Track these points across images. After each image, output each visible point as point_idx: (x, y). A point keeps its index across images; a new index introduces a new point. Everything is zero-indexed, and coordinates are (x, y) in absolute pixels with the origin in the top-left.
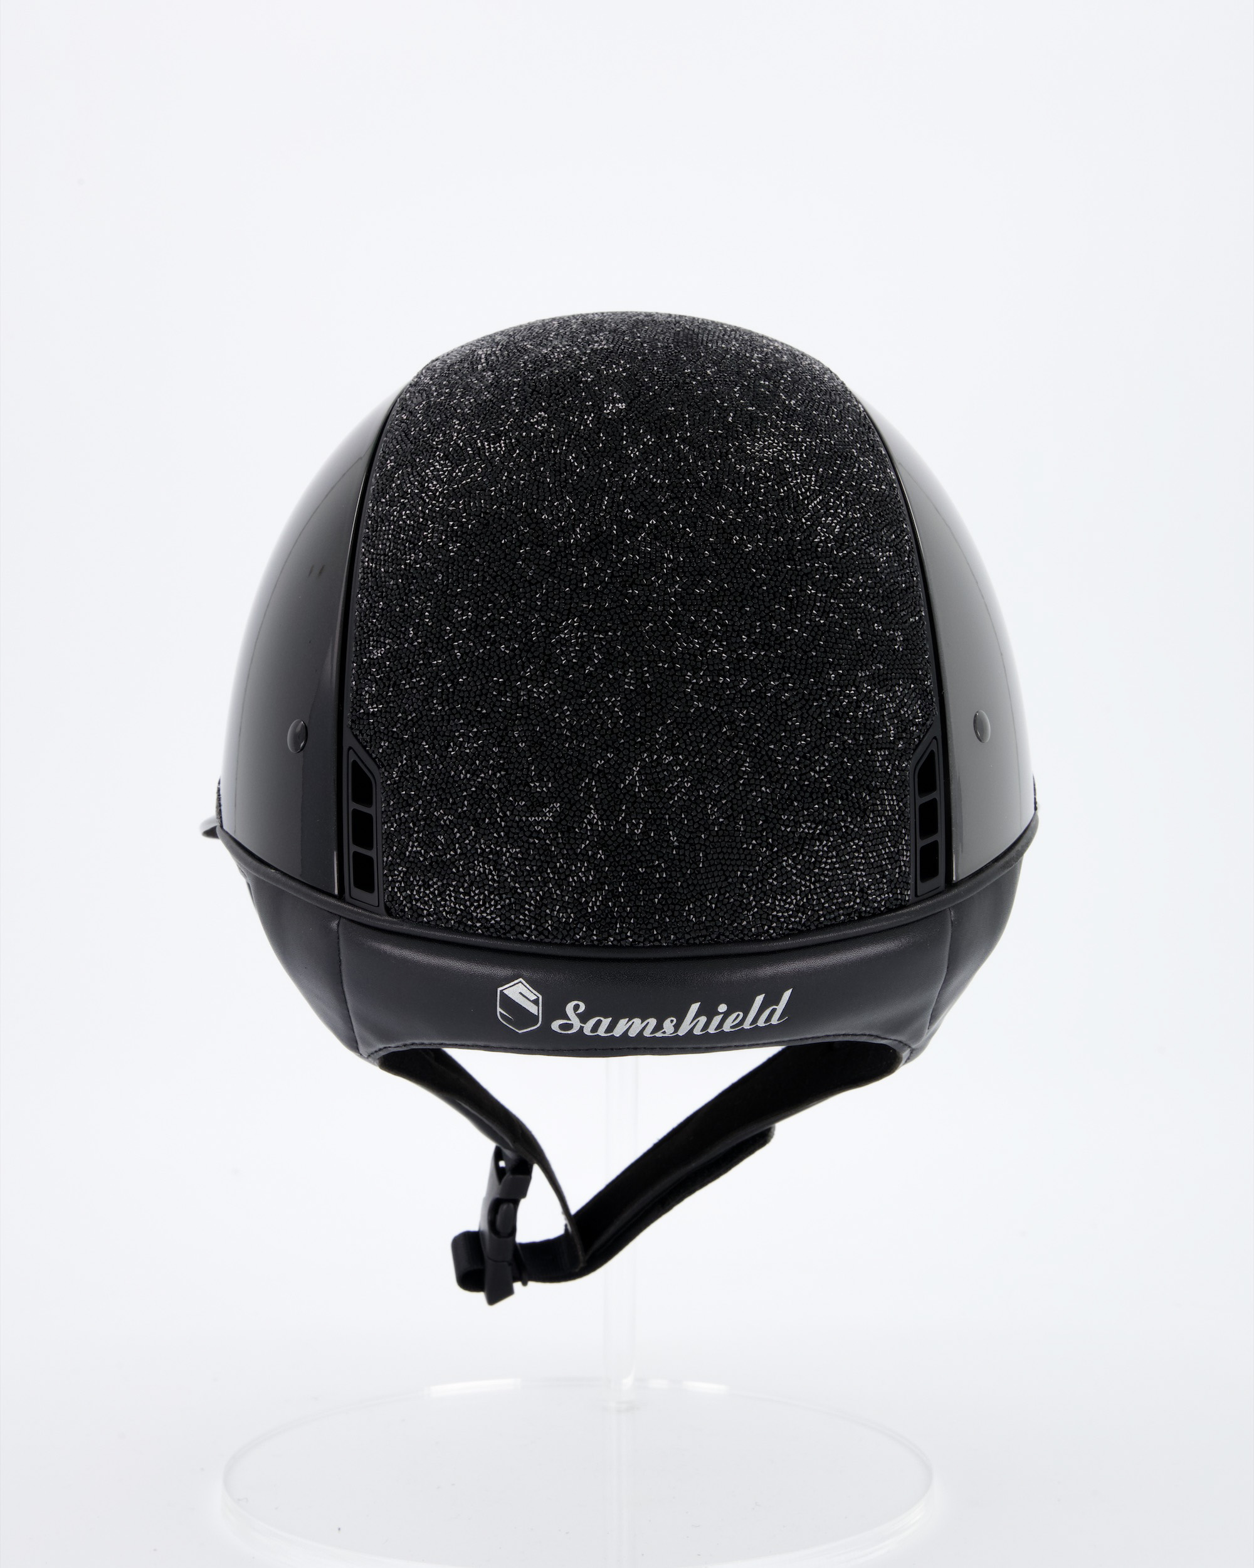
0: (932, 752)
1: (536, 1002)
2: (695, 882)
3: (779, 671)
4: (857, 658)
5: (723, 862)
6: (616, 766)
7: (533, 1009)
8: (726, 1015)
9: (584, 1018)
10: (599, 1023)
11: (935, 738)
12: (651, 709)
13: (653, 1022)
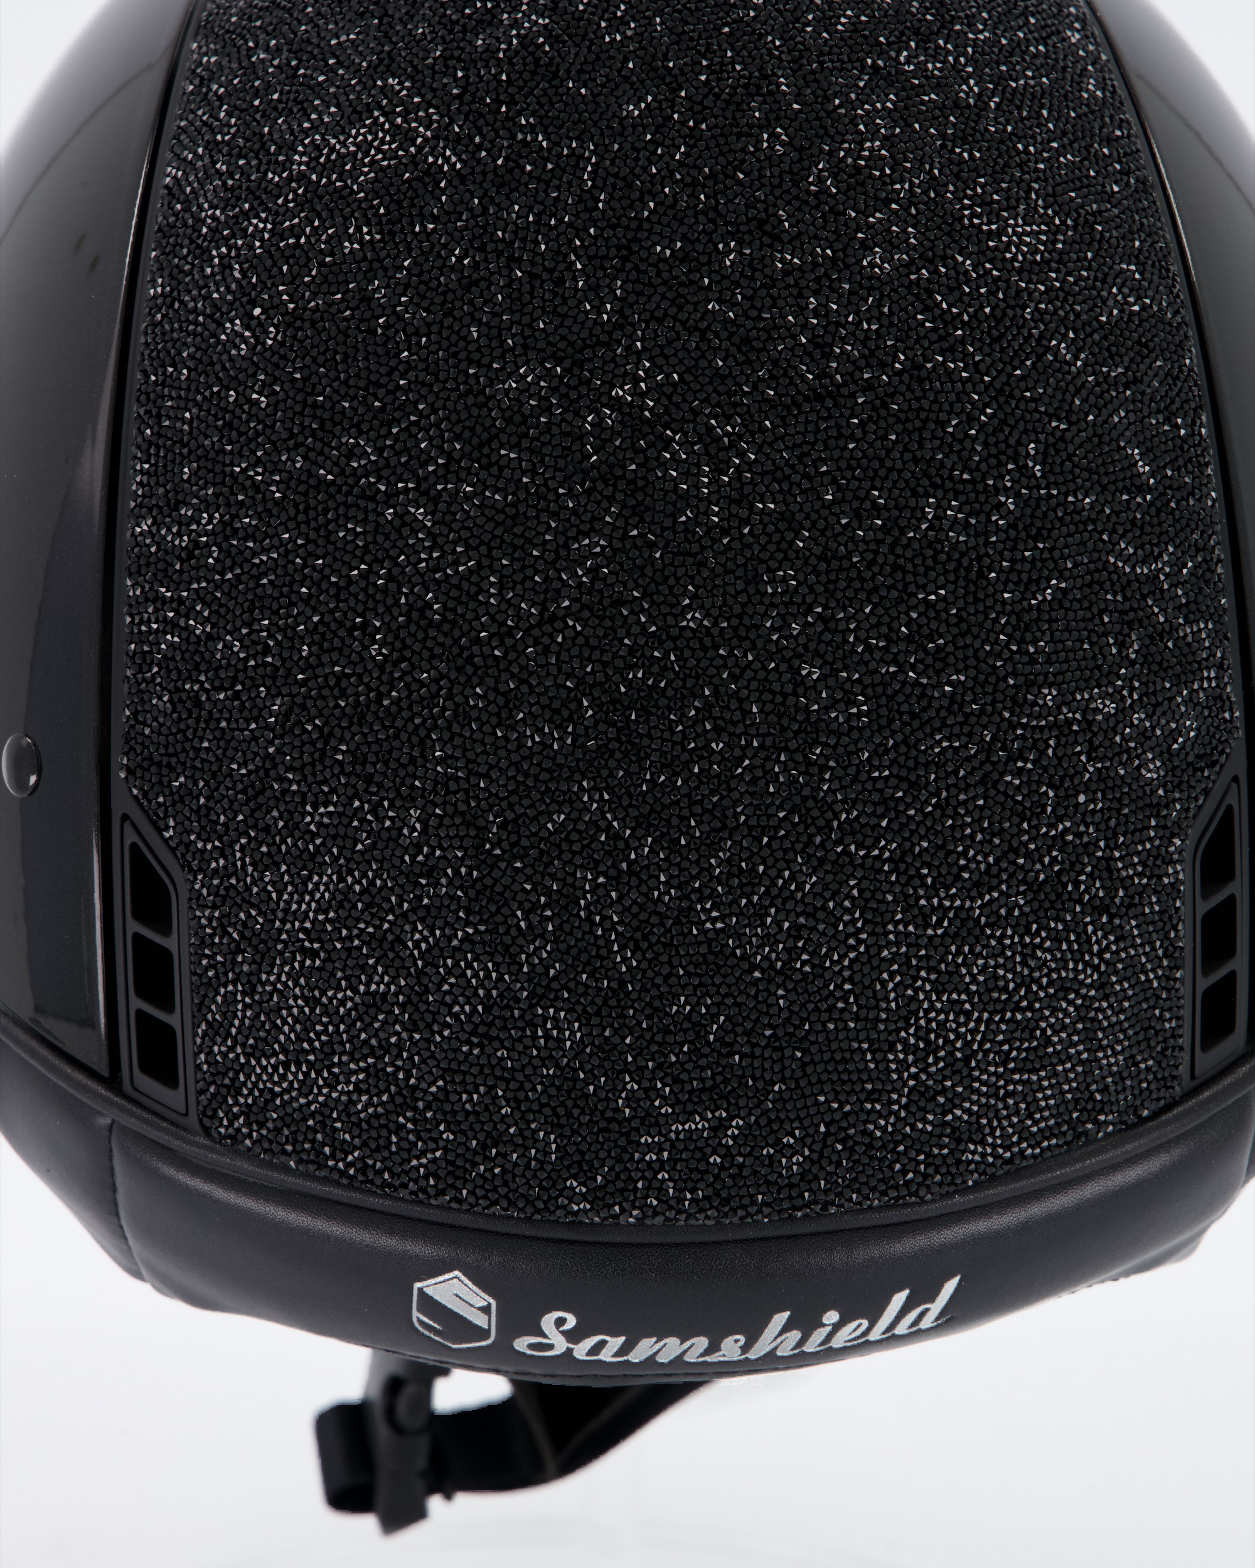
0: (1230, 808)
1: (486, 1310)
2: (782, 1115)
3: (943, 713)
4: (1091, 664)
5: (835, 1077)
6: (635, 909)
7: (480, 1320)
8: (837, 1327)
9: (573, 1336)
10: (602, 1344)
11: (1236, 779)
12: (701, 802)
13: (702, 1343)
